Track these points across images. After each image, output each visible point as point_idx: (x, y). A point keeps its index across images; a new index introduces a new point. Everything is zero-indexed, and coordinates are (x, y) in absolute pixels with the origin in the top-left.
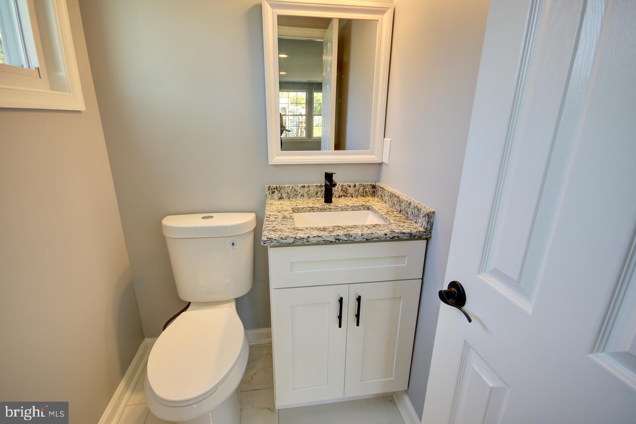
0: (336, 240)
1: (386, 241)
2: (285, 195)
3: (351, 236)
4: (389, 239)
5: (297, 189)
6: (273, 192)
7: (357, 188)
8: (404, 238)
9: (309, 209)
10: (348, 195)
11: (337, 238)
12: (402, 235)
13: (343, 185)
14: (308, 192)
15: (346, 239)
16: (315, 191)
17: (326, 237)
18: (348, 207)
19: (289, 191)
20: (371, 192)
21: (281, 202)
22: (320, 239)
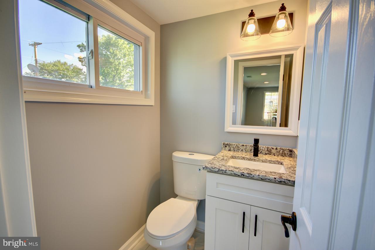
0: (242, 175)
1: (275, 182)
2: (232, 149)
3: (251, 175)
4: (278, 182)
5: (239, 146)
6: (226, 146)
7: (278, 150)
8: (290, 184)
9: (242, 158)
10: (272, 154)
11: (242, 174)
12: (288, 181)
13: (268, 147)
14: (246, 149)
15: (248, 176)
16: (250, 149)
17: (236, 172)
18: (267, 161)
19: (235, 147)
20: (289, 154)
21: (229, 152)
22: (232, 173)
